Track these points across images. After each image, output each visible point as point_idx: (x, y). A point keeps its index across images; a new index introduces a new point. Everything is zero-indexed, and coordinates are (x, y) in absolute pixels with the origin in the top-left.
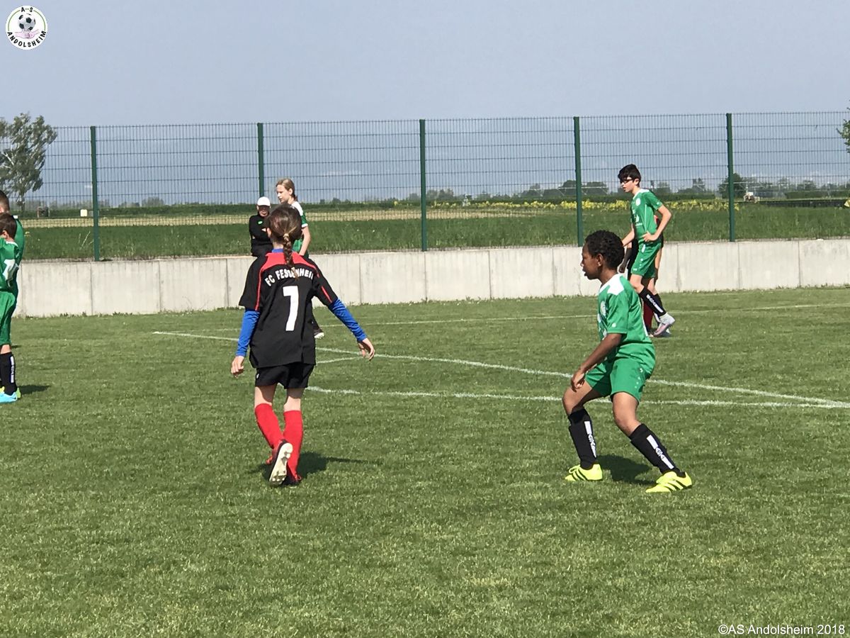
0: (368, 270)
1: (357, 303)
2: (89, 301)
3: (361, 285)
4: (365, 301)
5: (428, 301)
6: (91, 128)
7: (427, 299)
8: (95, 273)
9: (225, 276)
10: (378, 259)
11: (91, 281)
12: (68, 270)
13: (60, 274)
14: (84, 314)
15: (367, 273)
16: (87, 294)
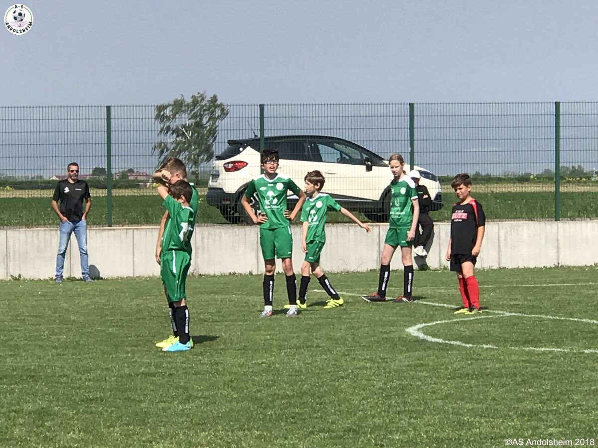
0: (506, 237)
1: (495, 267)
3: (499, 251)
4: (502, 266)
5: (560, 265)
6: (260, 105)
7: (559, 264)
9: (378, 241)
10: (516, 227)
12: (237, 233)
13: (230, 236)
14: (251, 273)
15: (505, 240)
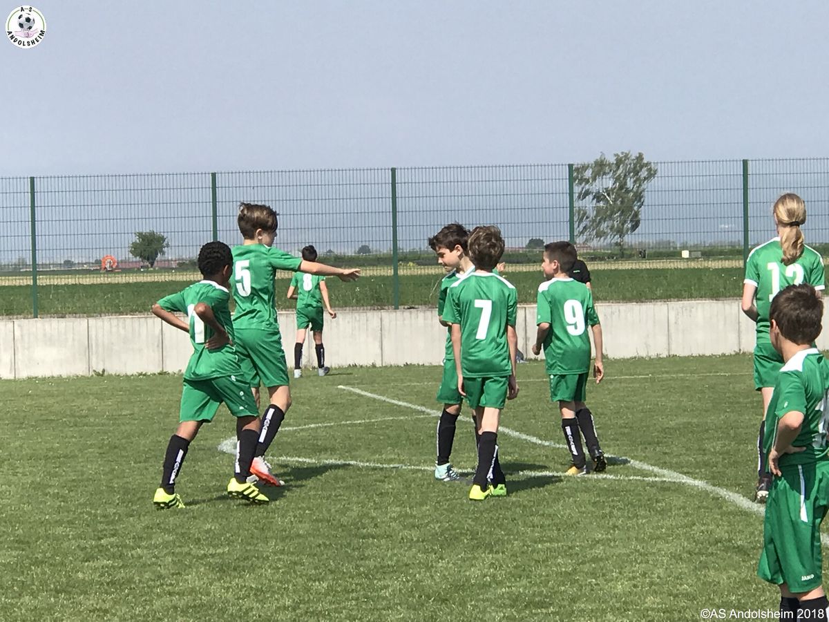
0: (677, 319)
2: (379, 351)
6: (392, 169)
8: (386, 322)
11: (381, 330)
15: (676, 323)
16: (377, 344)
